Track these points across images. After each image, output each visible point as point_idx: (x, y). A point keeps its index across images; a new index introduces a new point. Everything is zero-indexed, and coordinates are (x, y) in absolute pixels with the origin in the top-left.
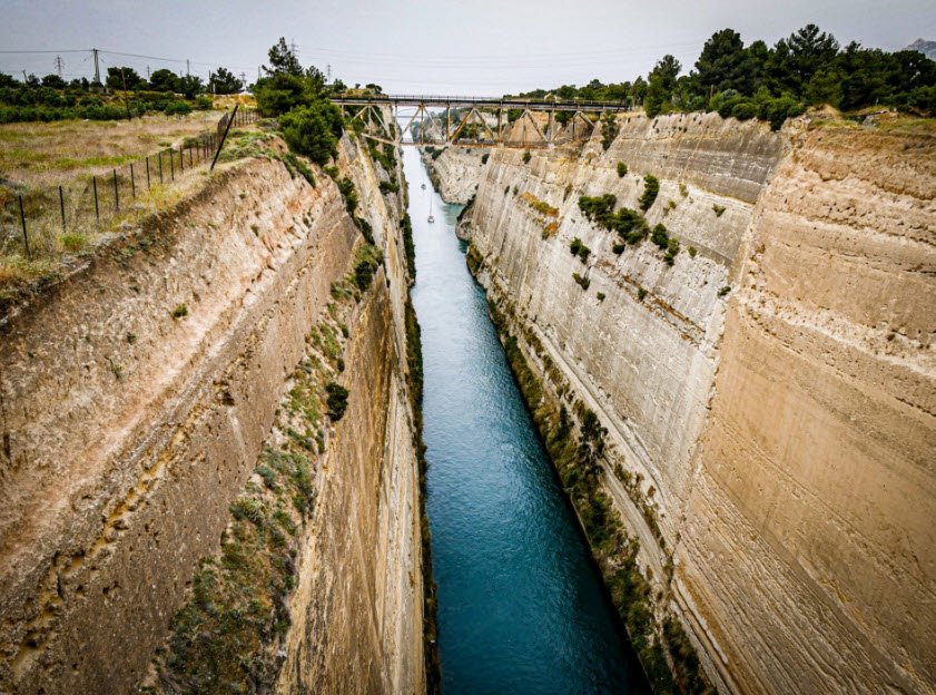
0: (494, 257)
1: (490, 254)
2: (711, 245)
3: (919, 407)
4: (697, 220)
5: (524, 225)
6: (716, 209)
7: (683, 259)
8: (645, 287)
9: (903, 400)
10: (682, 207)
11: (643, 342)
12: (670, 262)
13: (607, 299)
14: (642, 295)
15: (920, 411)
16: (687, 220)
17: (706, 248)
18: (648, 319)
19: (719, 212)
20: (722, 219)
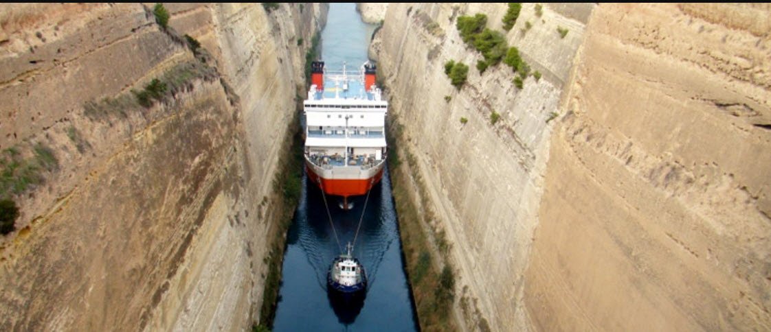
0: (394, 77)
1: (391, 75)
2: (553, 69)
3: (682, 244)
4: (545, 41)
5: (417, 45)
6: (560, 31)
7: (529, 83)
8: (498, 112)
9: (671, 236)
10: (536, 28)
11: (491, 169)
12: (519, 84)
13: (469, 123)
14: (495, 119)
15: (682, 248)
16: (538, 42)
17: (549, 71)
18: (496, 144)
19: (563, 33)
20: (565, 41)
